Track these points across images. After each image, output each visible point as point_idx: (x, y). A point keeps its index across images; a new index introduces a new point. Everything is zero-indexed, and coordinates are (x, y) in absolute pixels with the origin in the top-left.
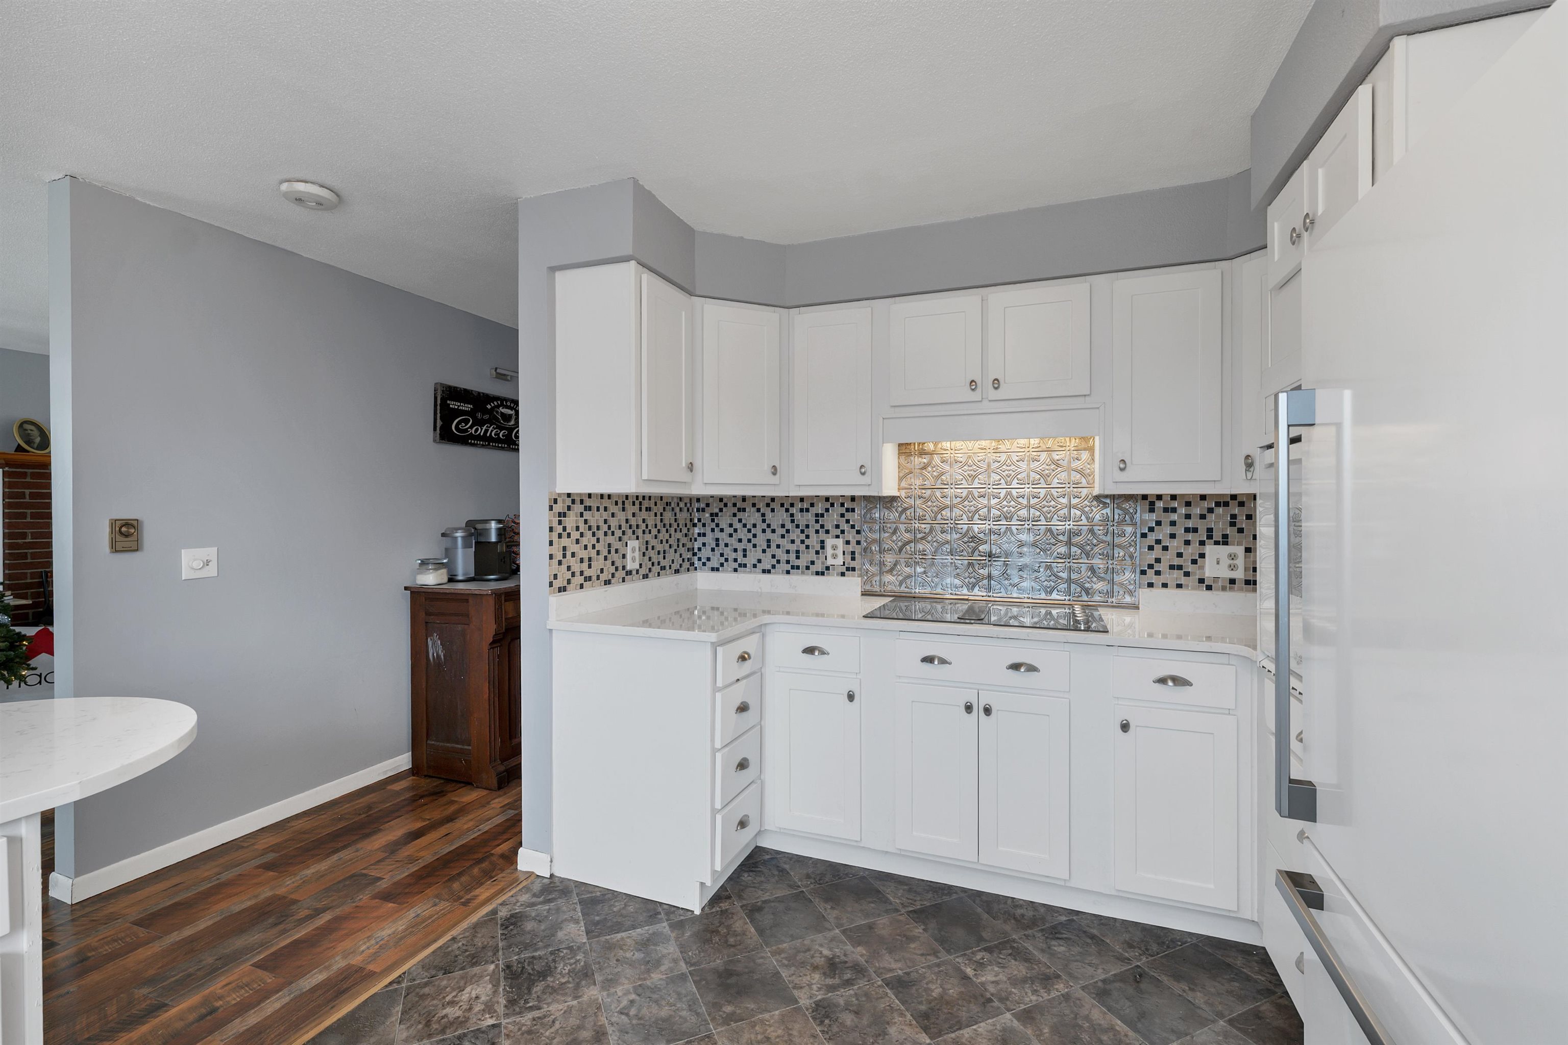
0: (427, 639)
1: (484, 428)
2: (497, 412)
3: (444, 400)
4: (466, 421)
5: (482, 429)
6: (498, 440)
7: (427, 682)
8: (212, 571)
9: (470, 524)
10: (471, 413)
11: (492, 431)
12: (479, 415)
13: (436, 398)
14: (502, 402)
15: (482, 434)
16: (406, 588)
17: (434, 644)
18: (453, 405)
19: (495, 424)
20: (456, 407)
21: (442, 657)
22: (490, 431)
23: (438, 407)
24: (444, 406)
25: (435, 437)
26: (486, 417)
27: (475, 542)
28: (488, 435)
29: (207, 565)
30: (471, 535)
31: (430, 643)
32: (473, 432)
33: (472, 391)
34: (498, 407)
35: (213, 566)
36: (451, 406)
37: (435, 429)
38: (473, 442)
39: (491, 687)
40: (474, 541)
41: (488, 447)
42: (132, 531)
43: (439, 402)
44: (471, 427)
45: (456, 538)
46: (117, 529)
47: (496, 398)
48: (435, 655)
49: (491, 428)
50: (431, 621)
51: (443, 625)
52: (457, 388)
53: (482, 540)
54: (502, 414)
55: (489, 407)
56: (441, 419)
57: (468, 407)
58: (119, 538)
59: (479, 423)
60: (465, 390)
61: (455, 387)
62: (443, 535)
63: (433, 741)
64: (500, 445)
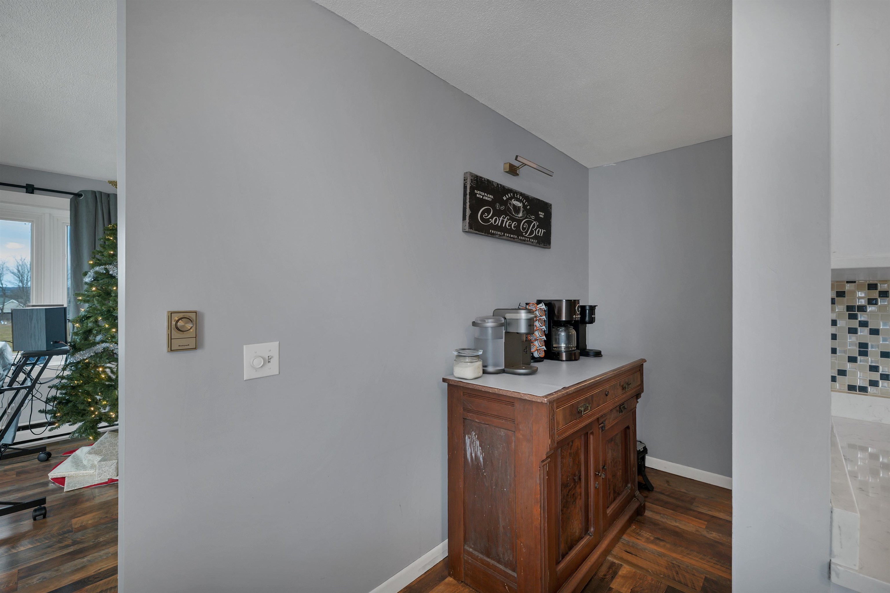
0: (465, 437)
1: (501, 219)
2: (510, 204)
3: (472, 189)
4: (488, 211)
5: (499, 219)
6: (510, 231)
7: (464, 483)
8: (273, 369)
9: (498, 313)
10: (491, 204)
11: (507, 222)
12: (498, 206)
13: (465, 187)
14: (514, 195)
15: (499, 224)
16: (444, 380)
17: (472, 443)
18: (480, 194)
19: (509, 215)
20: (481, 197)
21: (481, 460)
22: (505, 221)
23: (468, 196)
24: (473, 195)
25: (464, 226)
26: (503, 208)
27: (506, 333)
28: (504, 226)
29: (269, 362)
30: (502, 325)
31: (468, 441)
32: (493, 223)
33: (493, 181)
34: (510, 199)
35: (275, 361)
36: (478, 195)
37: (464, 218)
38: (493, 232)
39: (542, 511)
40: (504, 331)
41: (504, 237)
42: (189, 326)
43: (468, 191)
44: (492, 218)
45: (486, 328)
46: (174, 323)
47: (510, 191)
48: (473, 455)
49: (506, 220)
50: (469, 418)
51: (483, 425)
52: (482, 178)
53: (511, 330)
54: (514, 206)
55: (505, 198)
56: (470, 208)
57: (489, 197)
58: (175, 334)
59: (498, 213)
60: (488, 180)
61: (480, 177)
62: (474, 324)
63: (471, 547)
64: (512, 236)
